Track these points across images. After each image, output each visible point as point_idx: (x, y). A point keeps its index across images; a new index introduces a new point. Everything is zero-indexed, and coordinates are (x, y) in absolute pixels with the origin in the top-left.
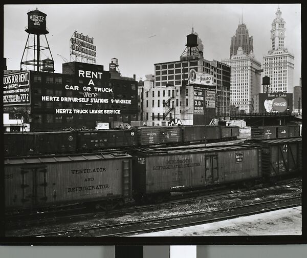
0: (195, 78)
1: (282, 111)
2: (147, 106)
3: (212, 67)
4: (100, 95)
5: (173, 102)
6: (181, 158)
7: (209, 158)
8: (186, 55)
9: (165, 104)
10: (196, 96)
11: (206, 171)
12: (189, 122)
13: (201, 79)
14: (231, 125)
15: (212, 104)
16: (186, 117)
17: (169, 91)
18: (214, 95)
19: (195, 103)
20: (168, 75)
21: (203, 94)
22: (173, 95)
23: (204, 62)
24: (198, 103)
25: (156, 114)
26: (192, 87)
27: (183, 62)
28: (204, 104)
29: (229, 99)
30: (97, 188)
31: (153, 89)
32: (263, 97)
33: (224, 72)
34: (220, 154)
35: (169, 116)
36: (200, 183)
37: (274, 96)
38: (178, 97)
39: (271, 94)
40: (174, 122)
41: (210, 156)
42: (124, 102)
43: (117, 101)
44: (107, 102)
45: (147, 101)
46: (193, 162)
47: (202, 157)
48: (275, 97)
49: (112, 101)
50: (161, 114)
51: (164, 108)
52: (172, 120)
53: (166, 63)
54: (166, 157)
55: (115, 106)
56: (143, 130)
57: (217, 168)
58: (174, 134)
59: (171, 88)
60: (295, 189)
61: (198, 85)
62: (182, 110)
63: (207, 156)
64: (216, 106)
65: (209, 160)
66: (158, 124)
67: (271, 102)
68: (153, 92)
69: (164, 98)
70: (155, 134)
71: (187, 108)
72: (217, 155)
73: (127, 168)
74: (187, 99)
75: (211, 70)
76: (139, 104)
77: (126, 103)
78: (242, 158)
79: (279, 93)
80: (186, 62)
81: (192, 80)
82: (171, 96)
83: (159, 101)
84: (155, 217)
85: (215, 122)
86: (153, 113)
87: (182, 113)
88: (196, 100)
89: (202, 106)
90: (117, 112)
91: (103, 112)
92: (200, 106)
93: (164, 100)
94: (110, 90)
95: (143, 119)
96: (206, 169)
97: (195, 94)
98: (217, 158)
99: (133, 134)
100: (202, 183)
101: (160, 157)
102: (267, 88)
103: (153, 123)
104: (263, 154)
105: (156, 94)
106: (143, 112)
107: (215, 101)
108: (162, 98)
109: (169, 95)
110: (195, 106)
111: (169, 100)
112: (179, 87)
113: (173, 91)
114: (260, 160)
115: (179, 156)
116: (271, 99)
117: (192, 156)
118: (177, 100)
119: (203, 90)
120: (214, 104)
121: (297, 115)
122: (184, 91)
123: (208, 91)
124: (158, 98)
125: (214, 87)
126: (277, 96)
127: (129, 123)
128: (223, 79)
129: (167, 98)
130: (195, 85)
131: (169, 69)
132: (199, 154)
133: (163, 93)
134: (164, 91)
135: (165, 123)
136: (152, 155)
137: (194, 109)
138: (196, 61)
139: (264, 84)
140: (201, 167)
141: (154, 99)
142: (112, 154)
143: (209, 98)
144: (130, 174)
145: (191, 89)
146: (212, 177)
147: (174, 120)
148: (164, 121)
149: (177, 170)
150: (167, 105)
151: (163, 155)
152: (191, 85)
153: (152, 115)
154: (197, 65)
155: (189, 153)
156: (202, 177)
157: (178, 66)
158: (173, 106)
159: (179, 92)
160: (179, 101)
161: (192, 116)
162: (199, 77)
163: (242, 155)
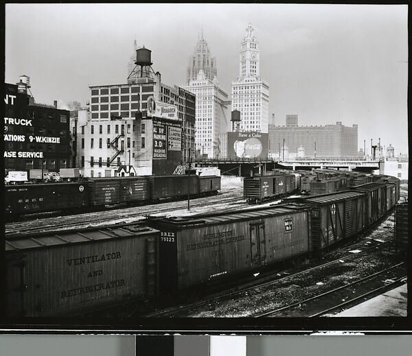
0: (154, 109)
2: (83, 147)
3: (173, 95)
4: (11, 128)
5: (123, 142)
6: (221, 229)
7: (255, 227)
8: (137, 77)
9: (110, 145)
10: (156, 133)
11: (251, 246)
13: (163, 111)
16: (141, 163)
17: (117, 126)
18: (180, 133)
19: (154, 143)
20: (110, 103)
21: (165, 131)
22: (123, 132)
23: (162, 87)
25: (96, 159)
26: (151, 121)
27: (133, 86)
28: (166, 144)
29: (193, 139)
30: (108, 287)
31: (90, 124)
32: (233, 138)
33: (187, 103)
34: (267, 221)
35: (116, 160)
36: (246, 266)
37: (246, 135)
38: (130, 134)
39: (242, 133)
40: (125, 170)
41: (256, 224)
42: (50, 140)
43: (38, 139)
44: (24, 140)
45: (83, 140)
46: (236, 235)
47: (246, 226)
48: (248, 137)
49: (31, 139)
50: (104, 160)
51: (109, 149)
52: (121, 167)
53: (108, 86)
54: (203, 230)
55: (36, 147)
56: (97, 183)
57: (264, 242)
58: (140, 188)
59: (119, 123)
61: (158, 119)
62: (136, 153)
63: (252, 225)
64: (182, 148)
65: (255, 230)
66: (100, 173)
67: (242, 144)
68: (92, 126)
69: (109, 136)
70: (114, 189)
71: (143, 150)
72: (263, 223)
73: (152, 251)
74: (143, 138)
75: (171, 99)
76: (71, 144)
77: (53, 142)
78: (291, 226)
79: (251, 133)
80: (137, 86)
81: (151, 112)
82: (120, 133)
83: (101, 139)
85: (181, 170)
86: (92, 158)
87: (137, 157)
88: (156, 140)
89: (164, 147)
90: (38, 155)
91: (17, 155)
92: (161, 148)
93: (109, 139)
94: (28, 123)
95: (77, 166)
96: (252, 244)
97: (155, 131)
98: (263, 227)
99: (81, 189)
101: (195, 231)
102: (238, 125)
103: (92, 171)
105: (97, 130)
106: (76, 155)
107: (180, 142)
108: (105, 136)
109: (117, 132)
110: (154, 148)
111: (117, 139)
112: (130, 120)
113: (123, 126)
114: (310, 228)
115: (219, 226)
116: (242, 139)
117: (234, 225)
118: (129, 139)
119: (165, 125)
120: (180, 146)
121: (281, 162)
122: (138, 127)
123: (171, 128)
124: (101, 136)
125: (179, 122)
126: (250, 136)
127: (58, 171)
128: (186, 112)
129: (113, 136)
130: (154, 119)
131: (112, 95)
132: (243, 223)
133: (107, 129)
134: (109, 126)
135: (110, 171)
136: (186, 228)
137: (154, 152)
138: (151, 85)
139: (233, 120)
140: (246, 242)
141: (93, 136)
142: (125, 229)
143: (174, 137)
144: (156, 261)
145: (149, 124)
146: (260, 256)
147: (125, 167)
148: (108, 169)
149: (217, 248)
150: (112, 146)
151: (199, 227)
152: (150, 118)
153: (90, 160)
154: (153, 91)
155: (232, 222)
156: (247, 257)
157: (125, 91)
158: (122, 147)
159: (132, 128)
160: (132, 141)
161: (151, 162)
162: (160, 108)
163: (291, 221)
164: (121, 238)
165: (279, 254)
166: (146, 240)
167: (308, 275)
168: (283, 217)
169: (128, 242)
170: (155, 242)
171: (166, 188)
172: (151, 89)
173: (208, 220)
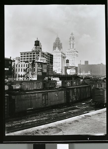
1: (74, 74)
2: (16, 71)
3: (45, 55)
5: (28, 69)
6: (32, 95)
7: (44, 95)
8: (34, 49)
9: (24, 70)
10: (38, 67)
12: (35, 78)
14: (53, 80)
15: (45, 71)
16: (34, 76)
17: (27, 65)
18: (46, 67)
20: (26, 58)
21: (41, 66)
23: (42, 53)
25: (20, 75)
26: (37, 63)
27: (33, 52)
28: (42, 70)
29: (52, 69)
31: (19, 64)
32: (66, 68)
33: (50, 57)
34: (49, 93)
35: (26, 76)
37: (71, 67)
38: (31, 67)
39: (69, 67)
40: (29, 78)
41: (45, 94)
45: (16, 69)
46: (37, 97)
47: (41, 95)
48: (71, 68)
50: (23, 75)
52: (27, 77)
53: (25, 52)
54: (25, 95)
56: (14, 82)
57: (48, 99)
59: (27, 64)
60: (79, 107)
61: (39, 62)
62: (32, 73)
64: (47, 72)
65: (44, 96)
66: (21, 79)
67: (69, 70)
68: (19, 65)
69: (24, 68)
71: (34, 72)
72: (47, 94)
74: (34, 68)
75: (45, 56)
76: (13, 70)
77: (6, 70)
78: (58, 95)
79: (72, 66)
80: (34, 52)
81: (37, 60)
82: (27, 67)
83: (22, 69)
84: (19, 123)
85: (46, 78)
86: (19, 75)
87: (32, 74)
88: (38, 69)
92: (40, 72)
93: (24, 69)
95: (14, 77)
96: (43, 100)
98: (47, 95)
100: (41, 106)
101: (22, 95)
102: (68, 64)
103: (19, 79)
104: (67, 92)
105: (21, 66)
106: (14, 74)
108: (23, 68)
109: (27, 66)
110: (38, 71)
111: (27, 69)
112: (31, 63)
113: (28, 65)
114: (65, 95)
116: (69, 69)
117: (36, 94)
118: (30, 69)
119: (41, 64)
120: (46, 71)
122: (33, 65)
123: (44, 65)
124: (22, 68)
125: (46, 63)
127: (7, 79)
128: (50, 60)
129: (25, 68)
130: (38, 62)
131: (27, 55)
134: (24, 65)
136: (19, 94)
137: (38, 73)
138: (38, 52)
139: (67, 63)
140: (41, 99)
141: (20, 68)
143: (44, 68)
144: (7, 104)
145: (36, 64)
146: (45, 103)
148: (24, 78)
149: (30, 101)
150: (25, 71)
153: (18, 75)
156: (41, 104)
157: (31, 54)
158: (28, 71)
159: (31, 65)
160: (31, 69)
161: (37, 76)
162: (40, 59)
163: (58, 93)
165: (53, 104)
167: (63, 110)
168: (55, 92)
170: (7, 98)
172: (39, 53)
173: (27, 92)
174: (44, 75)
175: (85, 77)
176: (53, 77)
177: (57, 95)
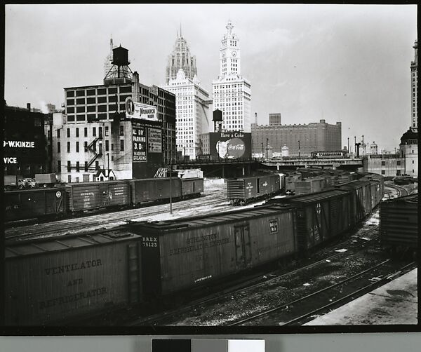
0: (133, 110)
1: (239, 156)
2: (59, 151)
3: (152, 96)
5: (101, 145)
6: (205, 232)
7: (239, 229)
9: (87, 148)
10: (135, 135)
11: (236, 250)
12: (126, 174)
13: (142, 112)
14: (184, 177)
15: (157, 147)
16: (121, 167)
17: (94, 129)
18: (161, 135)
19: (134, 146)
20: (86, 105)
21: (144, 133)
22: (100, 135)
23: (140, 88)
24: (138, 147)
25: (74, 164)
26: (130, 123)
27: (110, 87)
28: (146, 146)
29: (174, 140)
30: (89, 295)
31: (66, 126)
33: (167, 103)
35: (94, 164)
37: (228, 136)
38: (108, 136)
39: (225, 133)
40: (104, 174)
41: (241, 226)
42: (23, 145)
43: (11, 144)
45: (59, 143)
46: (220, 237)
47: (230, 229)
48: (231, 138)
49: (4, 144)
50: (82, 164)
51: (87, 153)
52: (100, 171)
53: (84, 88)
54: (186, 233)
55: (9, 152)
56: (75, 189)
57: (249, 244)
58: (120, 192)
59: (96, 125)
61: (137, 121)
62: (115, 156)
63: (238, 227)
64: (163, 150)
65: (239, 232)
66: (77, 178)
67: (224, 144)
68: (68, 129)
69: (87, 139)
71: (122, 154)
72: (248, 225)
73: (133, 256)
74: (122, 141)
75: (150, 99)
76: (46, 149)
77: (27, 146)
78: (276, 227)
79: (236, 132)
80: (114, 87)
81: (129, 113)
82: (98, 136)
83: (78, 143)
85: (162, 173)
86: (69, 162)
87: (116, 161)
88: (136, 142)
89: (144, 150)
90: (12, 160)
92: (141, 151)
93: (86, 143)
95: (53, 171)
96: (237, 247)
97: (134, 133)
98: (248, 229)
99: (59, 195)
100: (233, 268)
101: (178, 235)
102: (220, 125)
103: (69, 176)
104: (298, 217)
105: (73, 132)
106: (52, 160)
107: (161, 144)
108: (82, 140)
109: (94, 135)
110: (134, 150)
111: (94, 142)
112: (108, 122)
113: (100, 128)
115: (202, 230)
116: (225, 139)
118: (107, 141)
119: (144, 127)
120: (160, 147)
121: (265, 162)
122: (117, 130)
123: (151, 129)
124: (77, 139)
125: (159, 123)
126: (232, 136)
127: (33, 177)
128: (166, 112)
129: (90, 139)
130: (133, 120)
131: (88, 97)
132: (227, 226)
133: (84, 132)
134: (86, 129)
135: (88, 175)
136: (169, 232)
137: (133, 155)
138: (129, 85)
139: (215, 120)
140: (231, 245)
141: (70, 140)
142: (105, 235)
143: (154, 138)
144: (138, 267)
145: (128, 127)
146: (245, 258)
147: (104, 171)
148: (86, 173)
149: (201, 252)
150: (90, 149)
151: (182, 231)
152: (129, 120)
153: (67, 165)
154: (131, 91)
155: (215, 224)
156: (233, 260)
157: (102, 92)
158: (100, 150)
159: (110, 130)
160: (110, 143)
161: (131, 165)
162: (139, 109)
163: (276, 222)
164: (101, 245)
165: (264, 257)
166: (128, 246)
167: (294, 276)
168: (268, 219)
169: (109, 248)
170: (137, 248)
171: (147, 192)
172: (129, 90)
173: (191, 224)
174: (155, 160)
175: (283, 164)
176: (184, 169)
177: (273, 227)
